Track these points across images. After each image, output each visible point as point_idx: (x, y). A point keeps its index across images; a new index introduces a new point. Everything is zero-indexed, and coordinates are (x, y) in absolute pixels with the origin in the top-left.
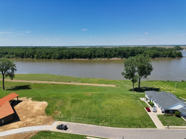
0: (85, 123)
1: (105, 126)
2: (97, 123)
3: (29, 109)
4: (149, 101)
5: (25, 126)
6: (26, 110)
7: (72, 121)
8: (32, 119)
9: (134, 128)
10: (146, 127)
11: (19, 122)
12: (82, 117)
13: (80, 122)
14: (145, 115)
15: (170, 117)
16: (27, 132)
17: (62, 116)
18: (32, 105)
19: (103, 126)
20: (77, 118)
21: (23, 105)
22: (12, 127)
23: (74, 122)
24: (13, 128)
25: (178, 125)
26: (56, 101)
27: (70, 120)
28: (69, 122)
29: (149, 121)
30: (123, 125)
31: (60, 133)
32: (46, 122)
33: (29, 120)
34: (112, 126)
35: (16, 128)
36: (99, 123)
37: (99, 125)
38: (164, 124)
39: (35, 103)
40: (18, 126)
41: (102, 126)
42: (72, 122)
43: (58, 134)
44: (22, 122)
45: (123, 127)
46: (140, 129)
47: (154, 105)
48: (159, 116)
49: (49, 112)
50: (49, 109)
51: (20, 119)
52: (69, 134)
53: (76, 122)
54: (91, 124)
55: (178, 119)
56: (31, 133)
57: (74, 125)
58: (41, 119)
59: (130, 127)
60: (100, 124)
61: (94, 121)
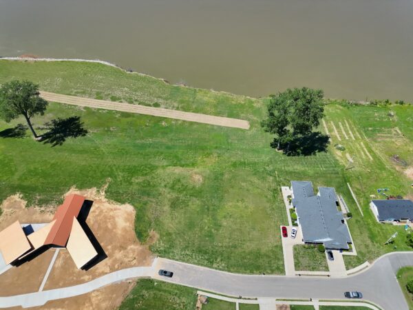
0: (194, 263)
1: (220, 270)
2: (210, 263)
3: (109, 226)
4: (292, 207)
5: (117, 269)
6: (106, 229)
7: (177, 258)
8: (122, 252)
9: (256, 274)
10: (272, 272)
11: (106, 259)
12: (189, 249)
13: (188, 261)
14: (276, 246)
15: (310, 251)
16: (124, 281)
17: (162, 246)
18: (111, 213)
19: (218, 271)
20: (183, 253)
21: (97, 216)
22: (100, 271)
23: (180, 260)
24: (104, 273)
25: (313, 269)
26: (145, 204)
27: (174, 256)
28: (173, 259)
29: (279, 259)
30: (243, 268)
31: (165, 282)
32: (142, 260)
33: (118, 255)
34: (229, 271)
35: (106, 273)
36: (212, 263)
37: (213, 268)
38: (298, 266)
39: (115, 209)
40: (108, 270)
41: (216, 269)
42: (177, 260)
43: (163, 285)
44: (111, 260)
45: (243, 273)
46: (263, 276)
47: (296, 220)
48: (295, 248)
49: (142, 236)
50: (140, 226)
51: (107, 253)
52: (176, 285)
53: (183, 261)
54: (202, 265)
55: (319, 255)
56: (128, 281)
57: (180, 267)
58: (134, 251)
59: (252, 272)
60: (215, 265)
61: (207, 260)
